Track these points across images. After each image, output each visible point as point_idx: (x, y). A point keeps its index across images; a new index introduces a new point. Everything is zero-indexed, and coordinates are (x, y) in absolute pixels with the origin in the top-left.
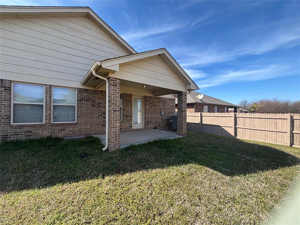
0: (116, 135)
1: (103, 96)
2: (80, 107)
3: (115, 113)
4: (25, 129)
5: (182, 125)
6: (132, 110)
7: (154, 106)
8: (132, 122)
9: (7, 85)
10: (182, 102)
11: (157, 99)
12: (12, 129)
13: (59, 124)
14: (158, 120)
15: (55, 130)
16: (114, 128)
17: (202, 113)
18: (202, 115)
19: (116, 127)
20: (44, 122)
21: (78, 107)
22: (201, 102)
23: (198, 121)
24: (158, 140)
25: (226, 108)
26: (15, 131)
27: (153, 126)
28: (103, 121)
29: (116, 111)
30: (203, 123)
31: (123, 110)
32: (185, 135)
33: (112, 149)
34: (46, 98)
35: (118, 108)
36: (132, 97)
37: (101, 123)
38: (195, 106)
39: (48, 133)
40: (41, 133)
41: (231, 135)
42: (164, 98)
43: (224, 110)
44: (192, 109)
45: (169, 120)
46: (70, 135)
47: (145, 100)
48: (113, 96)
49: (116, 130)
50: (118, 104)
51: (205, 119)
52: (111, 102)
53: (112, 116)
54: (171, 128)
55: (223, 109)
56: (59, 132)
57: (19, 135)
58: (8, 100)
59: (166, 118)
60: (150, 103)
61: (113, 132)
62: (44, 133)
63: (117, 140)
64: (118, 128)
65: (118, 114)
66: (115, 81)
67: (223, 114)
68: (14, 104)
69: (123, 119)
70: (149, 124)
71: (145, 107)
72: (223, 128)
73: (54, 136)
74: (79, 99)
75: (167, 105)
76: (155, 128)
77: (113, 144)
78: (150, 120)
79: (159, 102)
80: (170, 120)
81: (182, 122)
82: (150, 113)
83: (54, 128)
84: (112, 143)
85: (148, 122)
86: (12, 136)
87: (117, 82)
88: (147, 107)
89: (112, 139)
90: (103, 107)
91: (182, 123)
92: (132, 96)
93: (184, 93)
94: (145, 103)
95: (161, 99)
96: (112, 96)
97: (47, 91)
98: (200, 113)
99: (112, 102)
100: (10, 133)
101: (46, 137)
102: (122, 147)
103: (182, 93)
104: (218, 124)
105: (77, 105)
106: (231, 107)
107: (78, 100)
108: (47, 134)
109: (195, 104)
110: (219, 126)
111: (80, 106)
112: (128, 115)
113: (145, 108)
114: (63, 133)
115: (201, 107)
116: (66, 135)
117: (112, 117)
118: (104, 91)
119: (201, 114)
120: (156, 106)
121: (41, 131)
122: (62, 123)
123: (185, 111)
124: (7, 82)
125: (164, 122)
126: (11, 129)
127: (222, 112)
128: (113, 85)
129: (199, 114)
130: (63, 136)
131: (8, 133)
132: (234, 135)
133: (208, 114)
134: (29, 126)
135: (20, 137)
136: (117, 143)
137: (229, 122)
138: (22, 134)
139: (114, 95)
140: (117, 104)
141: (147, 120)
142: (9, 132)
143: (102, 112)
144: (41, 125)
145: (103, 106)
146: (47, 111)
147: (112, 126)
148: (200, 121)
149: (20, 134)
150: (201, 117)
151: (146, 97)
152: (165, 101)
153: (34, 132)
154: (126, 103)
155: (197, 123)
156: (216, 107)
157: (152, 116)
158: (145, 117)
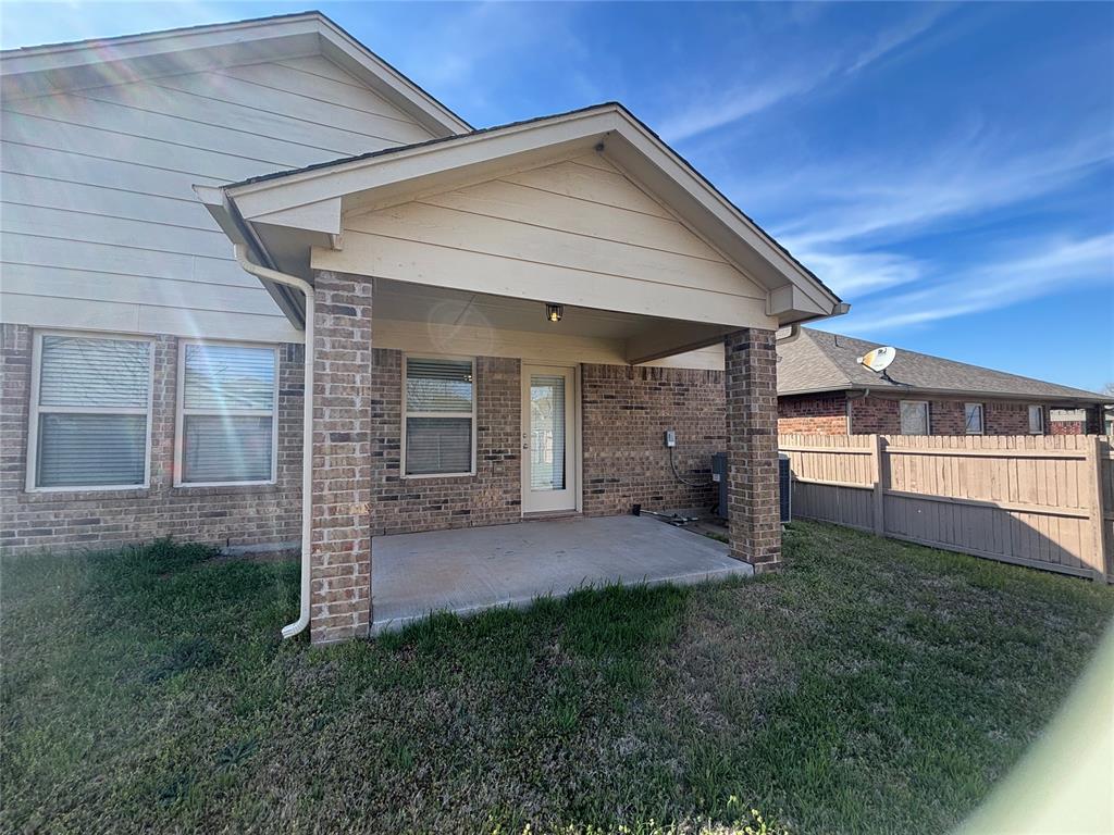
0: (347, 559)
1: (390, 371)
2: (288, 421)
3: (342, 447)
4: (75, 511)
5: (751, 504)
6: (519, 429)
7: (627, 408)
8: (519, 480)
9: (16, 344)
10: (748, 385)
11: (645, 378)
12: (27, 512)
13: (201, 489)
14: (648, 474)
15: (184, 516)
16: (334, 523)
17: (888, 437)
18: (888, 449)
19: (350, 522)
20: (146, 486)
21: (280, 421)
22: (886, 383)
23: (865, 475)
24: (595, 588)
25: (1033, 411)
26: (38, 516)
27: (624, 500)
28: (388, 479)
29: (346, 438)
30: (896, 487)
31: (480, 429)
32: (771, 558)
33: (327, 635)
34: (156, 389)
35: (357, 424)
36: (519, 372)
37: (379, 486)
38: (850, 405)
39: (160, 526)
40: (134, 528)
41: (1083, 565)
42: (679, 372)
43: (1025, 422)
44: (835, 421)
45: (704, 471)
46: (246, 537)
47: (583, 381)
48: (332, 364)
49: (346, 536)
50: (358, 401)
51: (908, 469)
52: (323, 393)
53: (327, 463)
54: (718, 513)
55: (1017, 417)
56: (203, 523)
57: (49, 533)
58: (16, 402)
59: (690, 462)
60: (606, 397)
61: (329, 547)
62: (144, 526)
63: (356, 589)
64: (357, 527)
65: (358, 455)
66: (343, 288)
67: (1020, 444)
68: (40, 414)
69: (478, 470)
70: (602, 492)
71: (583, 412)
72: (1024, 518)
73: (181, 539)
74: (287, 389)
75: (693, 404)
76: (636, 511)
77: (331, 610)
78: (610, 473)
79: (656, 389)
80: (709, 471)
81: (751, 488)
82: (606, 440)
83: (184, 509)
84: (325, 605)
85: (602, 481)
86: (26, 539)
87: (358, 292)
88: (595, 415)
89: (325, 581)
90: (386, 418)
91: (751, 496)
92: (519, 366)
93: (757, 338)
94: (583, 397)
95: (665, 375)
96: (327, 363)
97: (161, 361)
98: (873, 437)
99: (327, 395)
100: (20, 525)
101: (152, 542)
102: (379, 624)
103: (748, 338)
104: (986, 499)
105: (281, 414)
106: (1070, 404)
107: (281, 393)
108: (154, 532)
109: (849, 395)
110: (994, 508)
111: (289, 415)
112: (500, 452)
113: (583, 417)
114: (219, 528)
115: (885, 406)
116: (232, 535)
117: (327, 468)
118: (391, 350)
119: (883, 444)
120: (637, 408)
121: (131, 518)
122: (214, 489)
123: (770, 434)
124: (16, 332)
125: (681, 482)
126: (23, 508)
127: (1010, 431)
128: (334, 310)
129: (871, 442)
130: (216, 539)
131: (13, 526)
132: (1100, 568)
133: (923, 443)
134: (89, 498)
135: (55, 540)
136: (354, 601)
137: (1062, 488)
138: (63, 532)
139: (338, 356)
140: (352, 403)
141: (592, 471)
142: (16, 521)
143: (383, 441)
144: (133, 496)
145: (389, 415)
146: (158, 441)
147: (327, 516)
148: (876, 479)
149: (53, 529)
150: (884, 458)
151: (587, 368)
152: (683, 384)
153: (106, 522)
154: (493, 399)
155: (862, 485)
156: (970, 408)
157: (618, 454)
158: (584, 460)
